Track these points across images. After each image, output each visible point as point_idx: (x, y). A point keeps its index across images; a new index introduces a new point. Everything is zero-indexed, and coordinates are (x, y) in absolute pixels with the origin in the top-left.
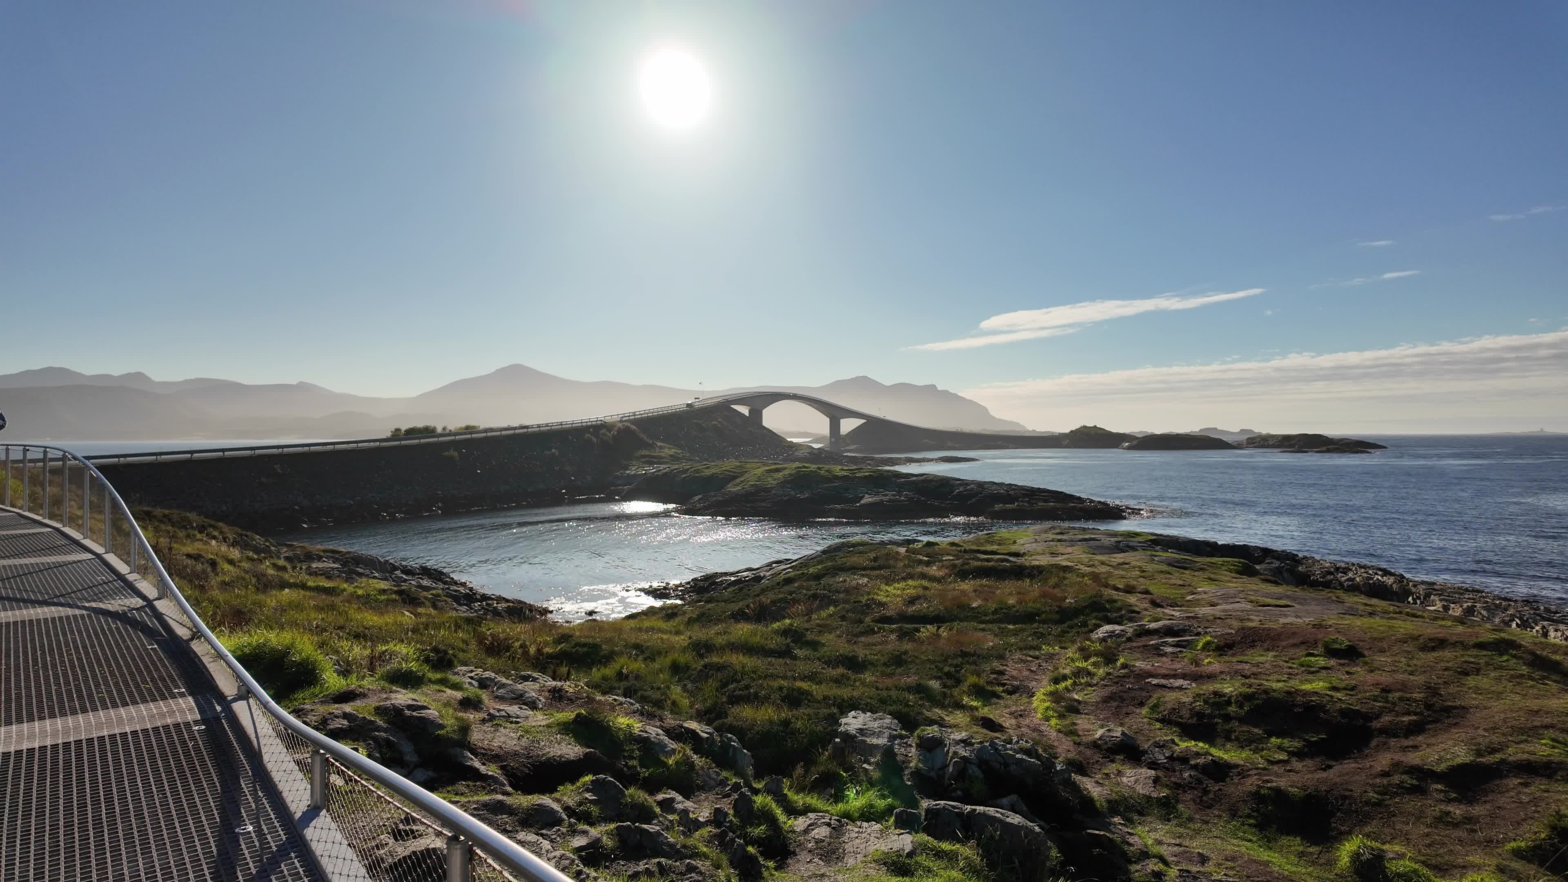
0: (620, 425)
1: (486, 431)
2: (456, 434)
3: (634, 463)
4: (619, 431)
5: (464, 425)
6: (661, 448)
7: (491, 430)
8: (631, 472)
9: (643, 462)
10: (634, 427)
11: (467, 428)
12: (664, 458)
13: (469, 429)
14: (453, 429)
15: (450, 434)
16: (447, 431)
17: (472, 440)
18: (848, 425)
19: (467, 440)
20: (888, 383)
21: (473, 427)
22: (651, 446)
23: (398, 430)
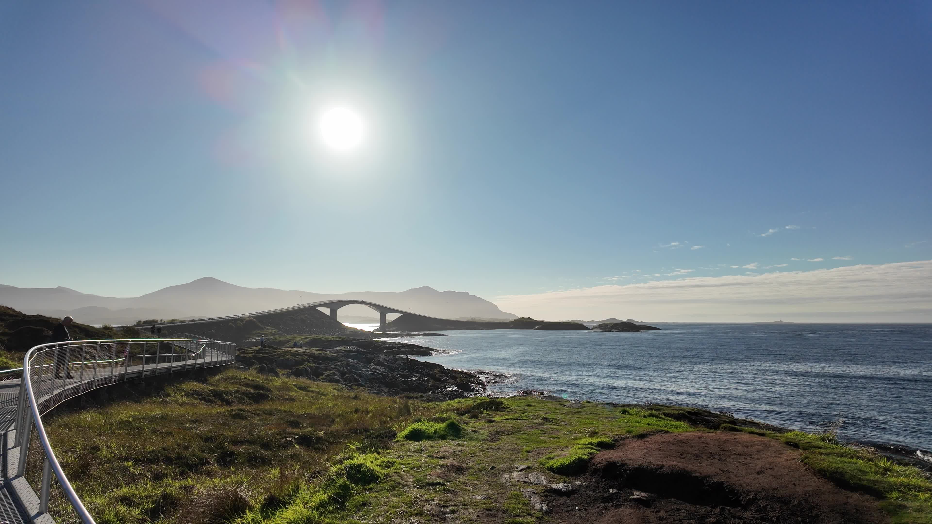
0: (248, 319)
1: (181, 322)
2: (167, 323)
3: (252, 336)
4: (247, 321)
5: (171, 318)
6: (267, 329)
7: (184, 321)
8: (249, 340)
9: (256, 336)
10: (255, 320)
11: (173, 320)
12: (267, 334)
13: (173, 321)
14: (166, 321)
15: (164, 323)
16: (163, 322)
17: (175, 326)
18: (391, 317)
19: (172, 326)
20: (441, 291)
21: (176, 320)
22: (262, 329)
23: (140, 321)
